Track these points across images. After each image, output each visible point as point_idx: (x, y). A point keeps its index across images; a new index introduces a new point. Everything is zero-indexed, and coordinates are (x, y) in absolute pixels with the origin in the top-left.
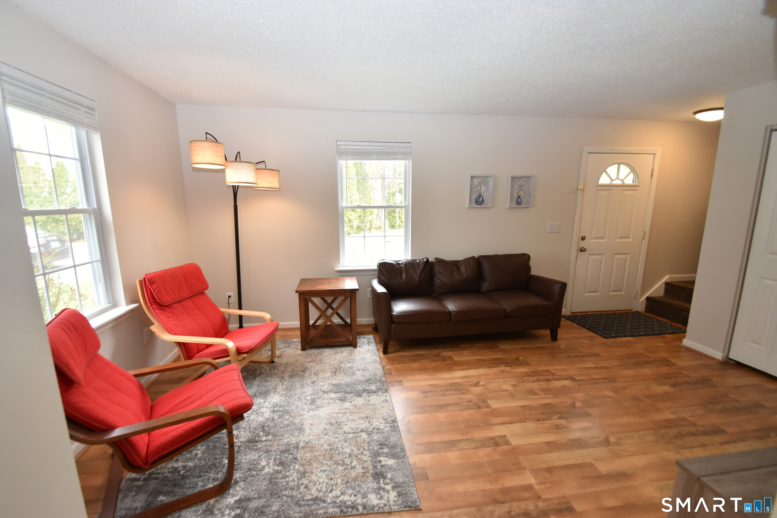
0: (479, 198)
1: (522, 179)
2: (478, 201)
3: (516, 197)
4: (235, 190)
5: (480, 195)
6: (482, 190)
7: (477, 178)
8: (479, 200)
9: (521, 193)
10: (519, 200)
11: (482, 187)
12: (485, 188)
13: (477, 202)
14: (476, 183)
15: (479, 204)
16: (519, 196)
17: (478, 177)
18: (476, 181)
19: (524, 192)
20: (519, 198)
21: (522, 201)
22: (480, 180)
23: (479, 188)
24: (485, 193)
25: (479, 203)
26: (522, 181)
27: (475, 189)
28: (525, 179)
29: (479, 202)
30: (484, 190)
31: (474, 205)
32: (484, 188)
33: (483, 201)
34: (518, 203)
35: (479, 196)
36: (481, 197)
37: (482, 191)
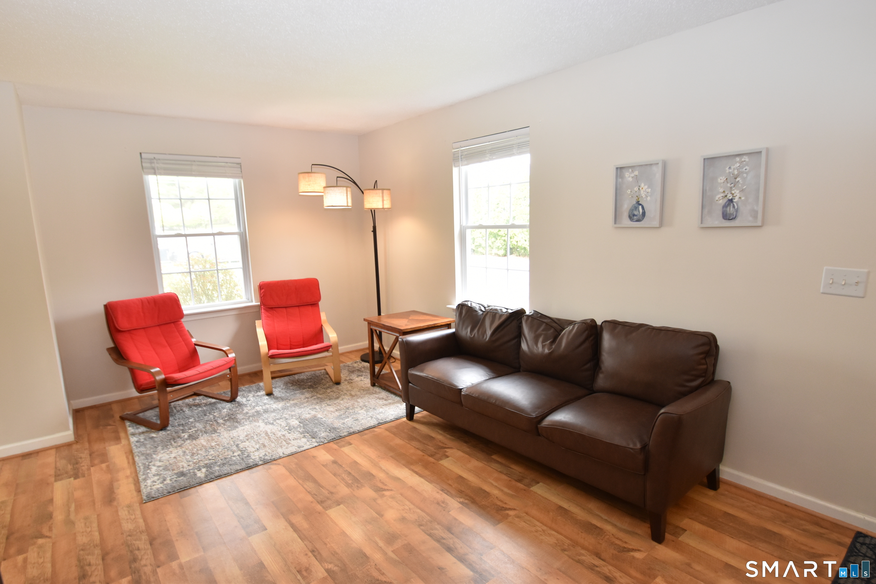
0: (636, 208)
1: (738, 159)
2: (634, 215)
3: (722, 202)
4: (373, 212)
5: (638, 203)
6: (642, 192)
7: (630, 170)
8: (636, 213)
9: (736, 192)
10: (730, 210)
11: (642, 185)
12: (649, 187)
13: (631, 217)
14: (630, 179)
15: (637, 221)
16: (731, 201)
17: (632, 167)
18: (629, 176)
19: (742, 191)
20: (729, 205)
21: (737, 211)
22: (636, 173)
23: (636, 189)
24: (649, 198)
25: (635, 218)
26: (738, 165)
27: (629, 191)
28: (746, 158)
29: (636, 216)
30: (645, 191)
31: (626, 221)
32: (646, 187)
33: (644, 214)
34: (726, 217)
35: (636, 205)
36: (640, 207)
37: (643, 194)
